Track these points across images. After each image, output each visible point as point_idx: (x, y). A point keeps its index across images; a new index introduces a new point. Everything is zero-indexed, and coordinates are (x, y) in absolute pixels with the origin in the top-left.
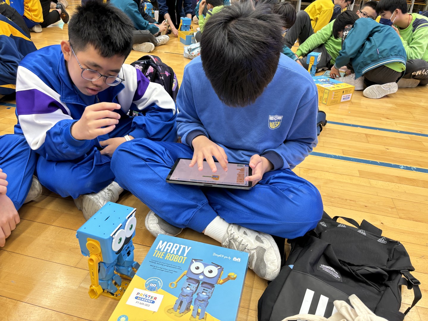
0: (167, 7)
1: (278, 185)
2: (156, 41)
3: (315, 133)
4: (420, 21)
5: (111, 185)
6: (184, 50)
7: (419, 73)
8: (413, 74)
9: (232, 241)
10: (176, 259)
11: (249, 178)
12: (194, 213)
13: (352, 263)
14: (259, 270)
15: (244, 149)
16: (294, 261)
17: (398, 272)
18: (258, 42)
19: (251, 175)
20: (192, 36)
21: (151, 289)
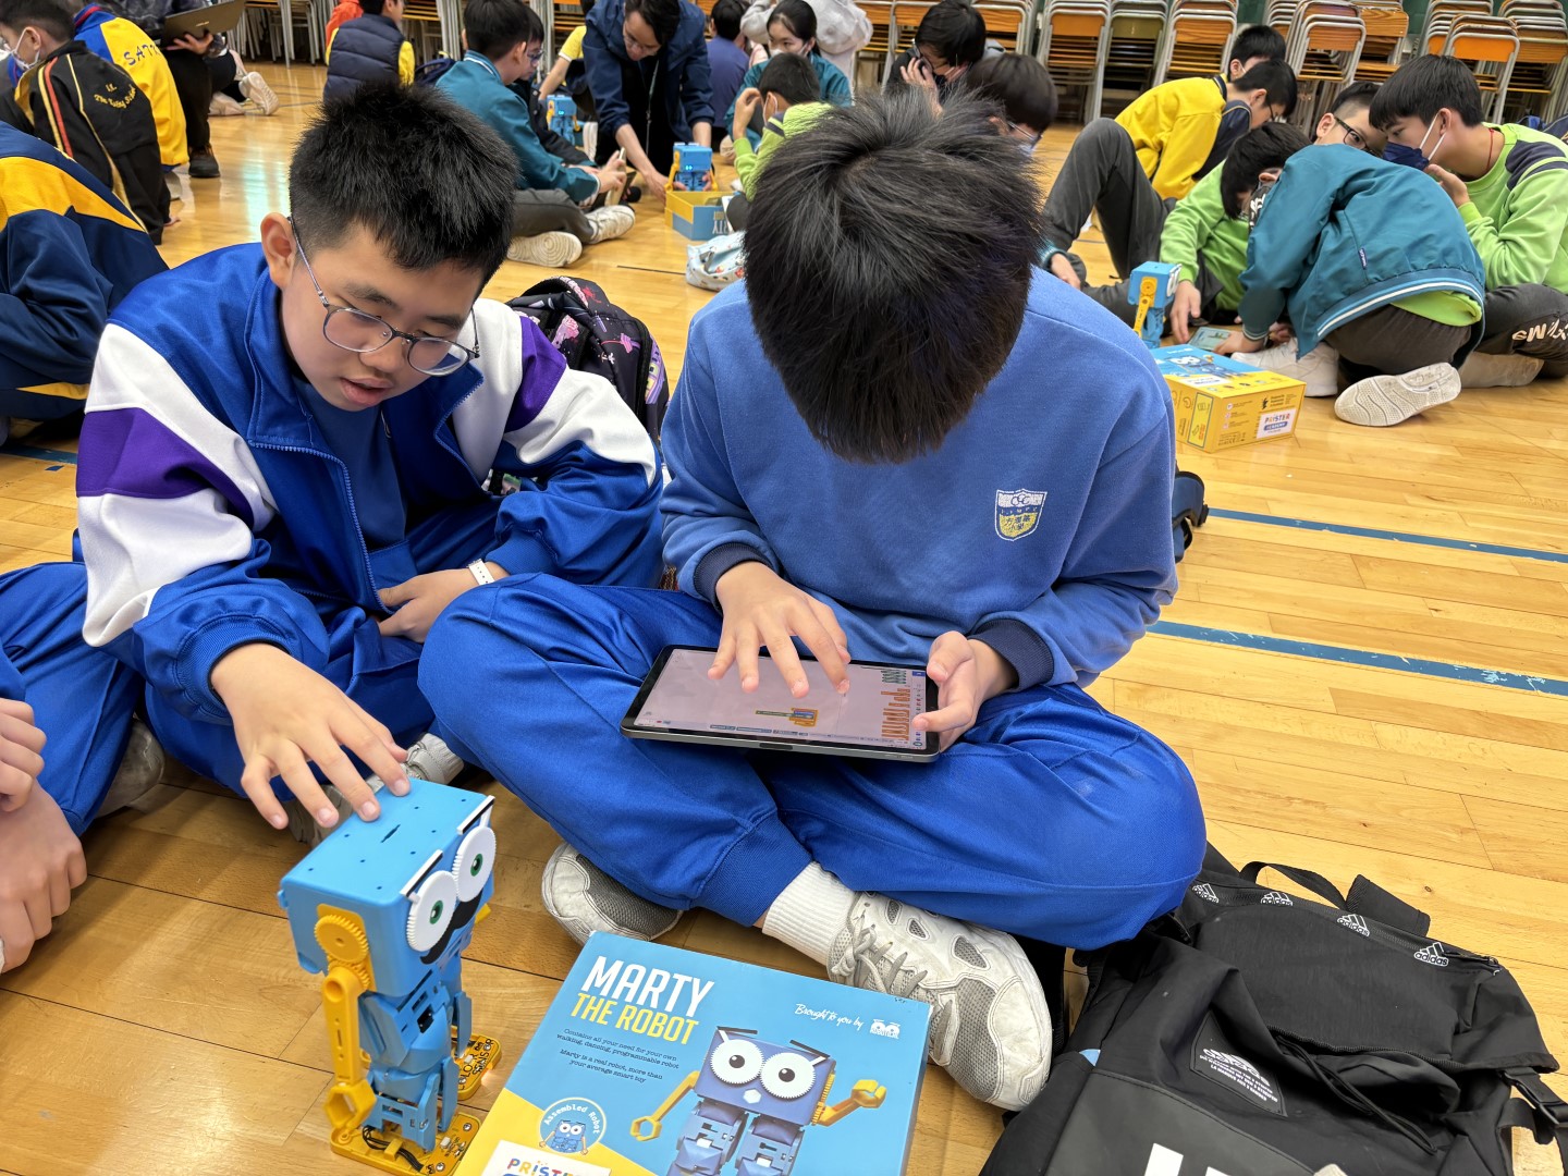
0: (626, 103)
1: (1036, 745)
2: (589, 226)
3: (1167, 553)
4: (1534, 149)
5: (416, 746)
6: (687, 258)
7: (1538, 332)
8: (1515, 336)
9: (866, 959)
10: (657, 1028)
11: (928, 720)
12: (725, 853)
13: (1321, 1042)
14: (968, 1070)
15: (909, 611)
16: (1102, 1036)
17: (1495, 1078)
18: (950, 235)
19: (936, 708)
20: (716, 210)
21: (564, 1145)
